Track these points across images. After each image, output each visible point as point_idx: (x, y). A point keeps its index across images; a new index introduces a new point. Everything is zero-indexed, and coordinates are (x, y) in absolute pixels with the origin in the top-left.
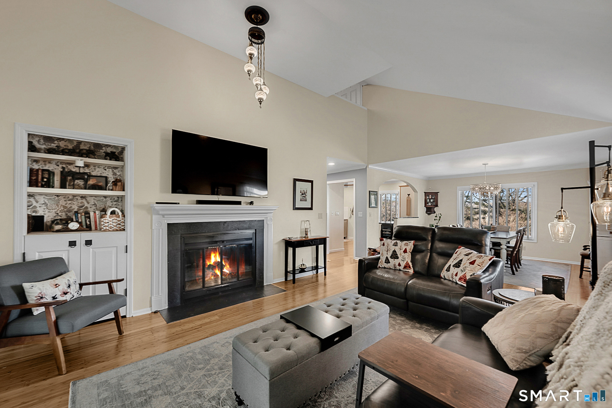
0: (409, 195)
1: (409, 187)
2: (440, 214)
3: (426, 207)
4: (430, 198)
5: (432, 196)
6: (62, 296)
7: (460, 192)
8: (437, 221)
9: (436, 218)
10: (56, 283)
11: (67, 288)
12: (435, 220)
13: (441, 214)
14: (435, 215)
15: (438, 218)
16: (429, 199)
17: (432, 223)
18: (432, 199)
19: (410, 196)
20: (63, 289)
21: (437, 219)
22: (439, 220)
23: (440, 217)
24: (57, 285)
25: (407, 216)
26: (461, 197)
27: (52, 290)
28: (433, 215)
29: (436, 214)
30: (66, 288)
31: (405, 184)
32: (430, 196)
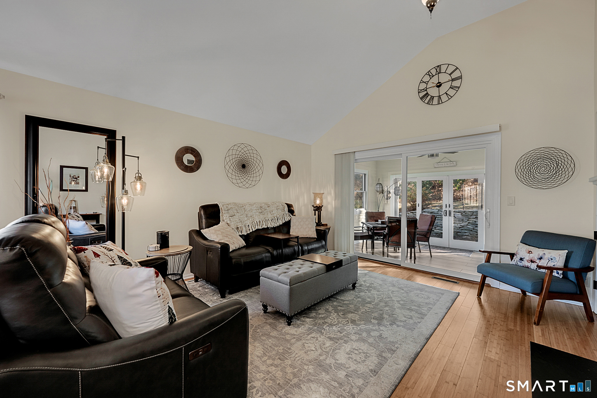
6: (527, 262)
10: (531, 251)
11: (538, 259)
20: (533, 257)
24: (530, 252)
27: (524, 253)
30: (536, 258)
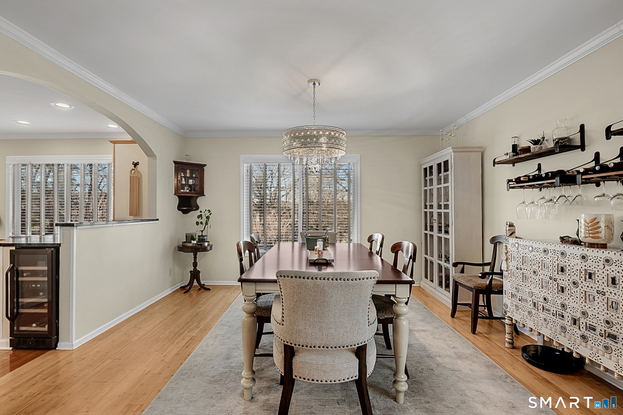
0: (136, 164)
1: (137, 144)
2: (207, 212)
3: (179, 196)
4: (188, 175)
5: (191, 173)
7: (245, 165)
8: (201, 227)
9: (199, 220)
12: (197, 223)
13: (209, 211)
14: (198, 213)
15: (204, 220)
16: (185, 177)
17: (190, 232)
18: (191, 177)
19: (138, 166)
21: (201, 223)
22: (207, 224)
23: (208, 218)
25: (132, 218)
26: (247, 175)
28: (194, 214)
29: (199, 210)
31: (130, 138)
32: (188, 171)
